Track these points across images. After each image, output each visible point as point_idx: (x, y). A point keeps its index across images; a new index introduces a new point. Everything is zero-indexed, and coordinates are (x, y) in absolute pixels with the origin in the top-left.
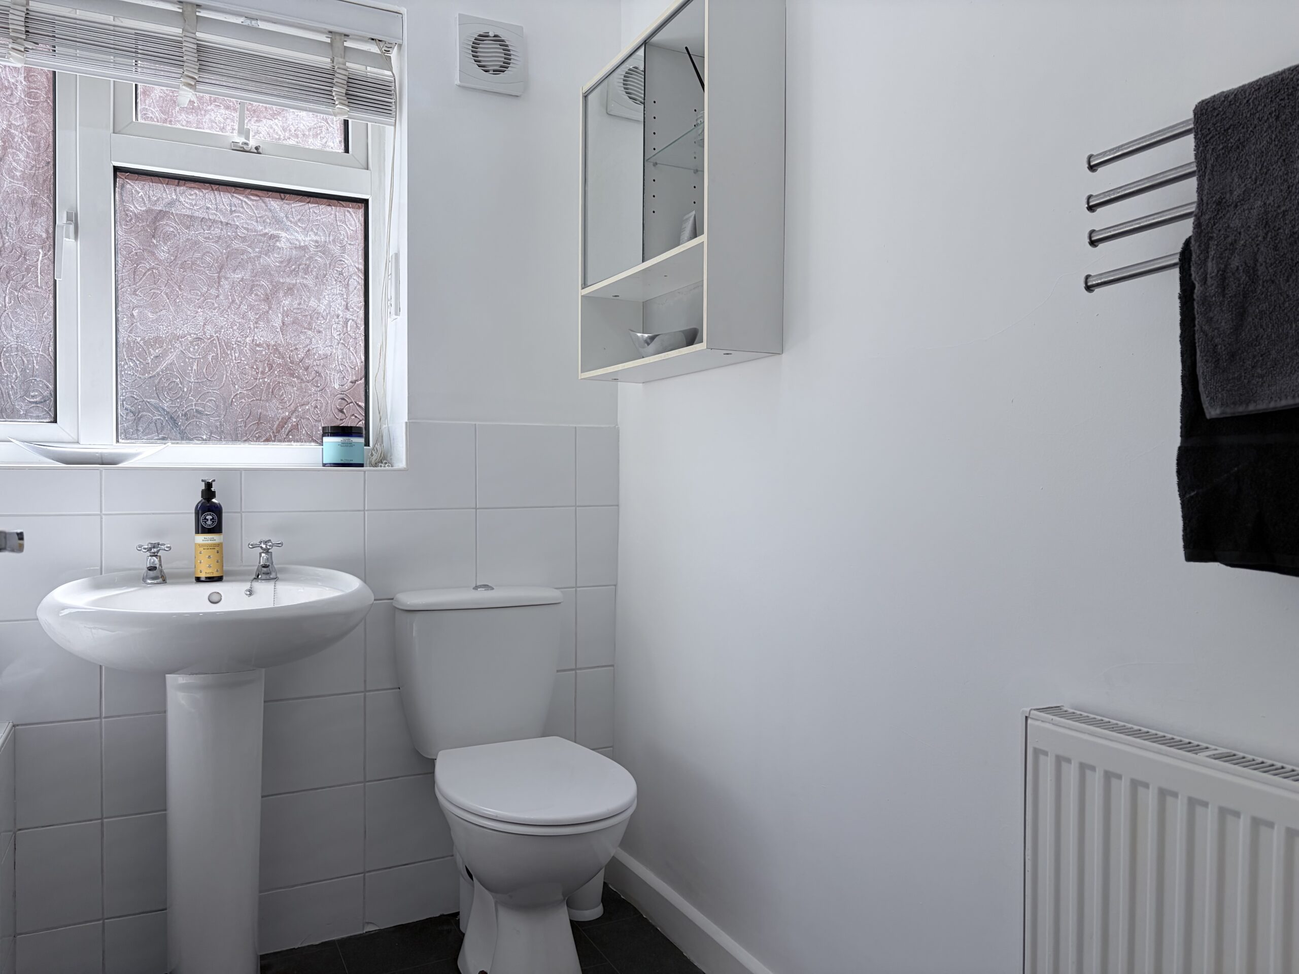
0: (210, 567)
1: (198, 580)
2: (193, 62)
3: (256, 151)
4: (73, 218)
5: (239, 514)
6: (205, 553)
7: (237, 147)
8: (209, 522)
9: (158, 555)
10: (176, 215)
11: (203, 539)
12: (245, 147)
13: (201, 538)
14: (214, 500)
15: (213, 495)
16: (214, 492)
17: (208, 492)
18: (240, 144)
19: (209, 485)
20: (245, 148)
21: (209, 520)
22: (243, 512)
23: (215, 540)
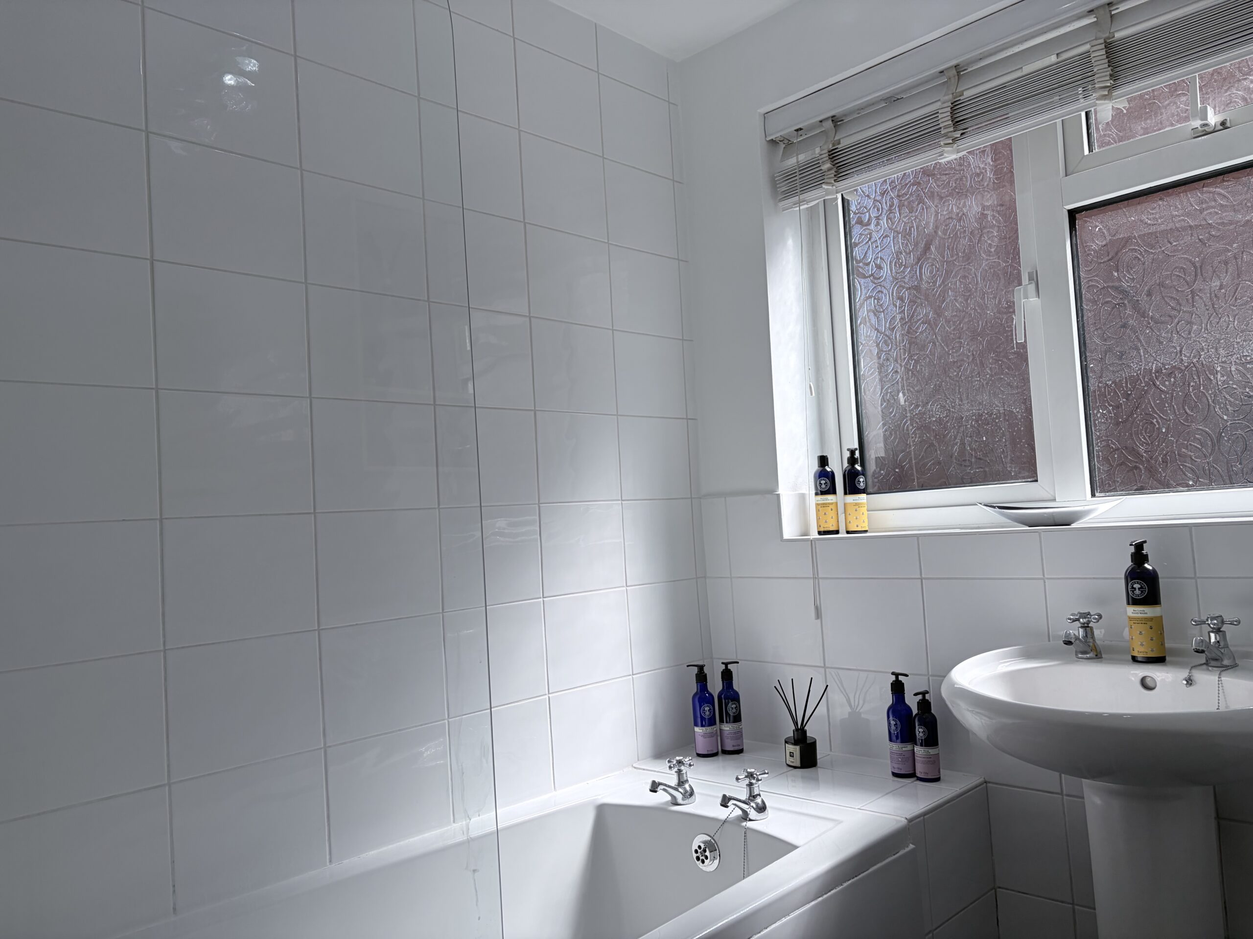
0: (1142, 645)
1: (1134, 659)
2: (1106, 69)
3: (1221, 127)
4: (1034, 278)
5: (1193, 581)
6: (1137, 628)
7: (1198, 133)
8: (1137, 592)
9: (1090, 625)
10: (1139, 237)
11: (1133, 611)
12: (1206, 128)
13: (1132, 611)
14: (1146, 565)
15: (1145, 558)
16: (1147, 556)
17: (1139, 555)
18: (1199, 128)
19: (1139, 547)
20: (1207, 130)
21: (1137, 589)
22: (1199, 578)
23: (1146, 613)
